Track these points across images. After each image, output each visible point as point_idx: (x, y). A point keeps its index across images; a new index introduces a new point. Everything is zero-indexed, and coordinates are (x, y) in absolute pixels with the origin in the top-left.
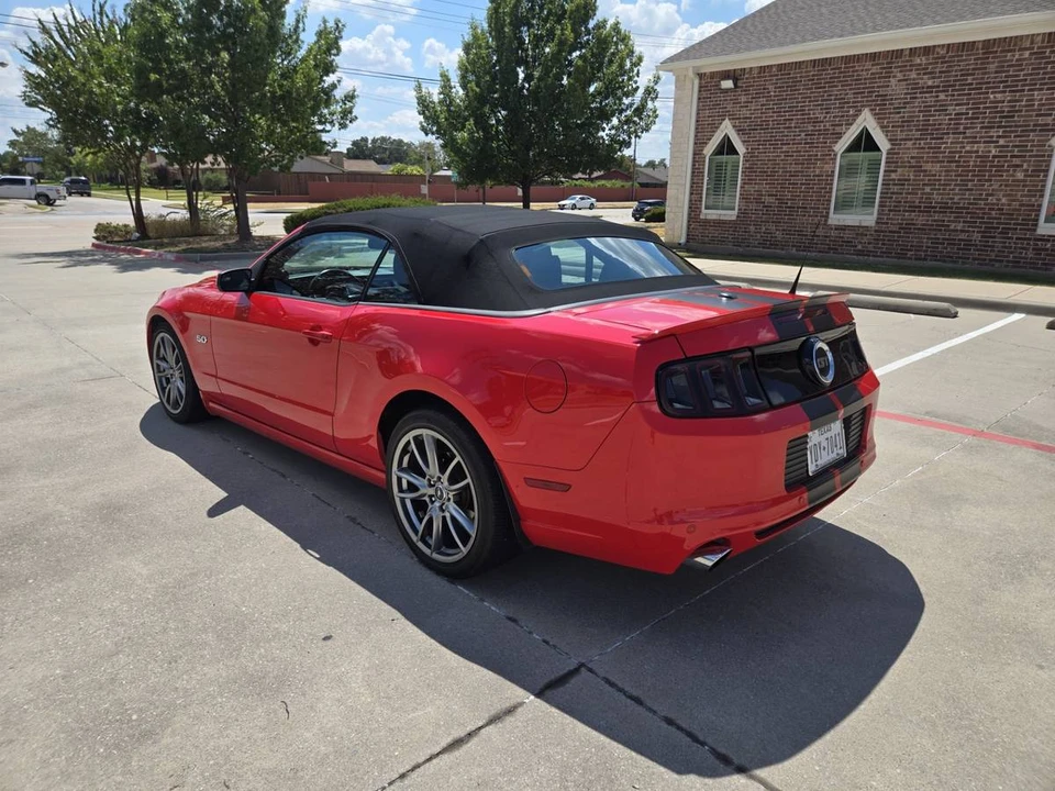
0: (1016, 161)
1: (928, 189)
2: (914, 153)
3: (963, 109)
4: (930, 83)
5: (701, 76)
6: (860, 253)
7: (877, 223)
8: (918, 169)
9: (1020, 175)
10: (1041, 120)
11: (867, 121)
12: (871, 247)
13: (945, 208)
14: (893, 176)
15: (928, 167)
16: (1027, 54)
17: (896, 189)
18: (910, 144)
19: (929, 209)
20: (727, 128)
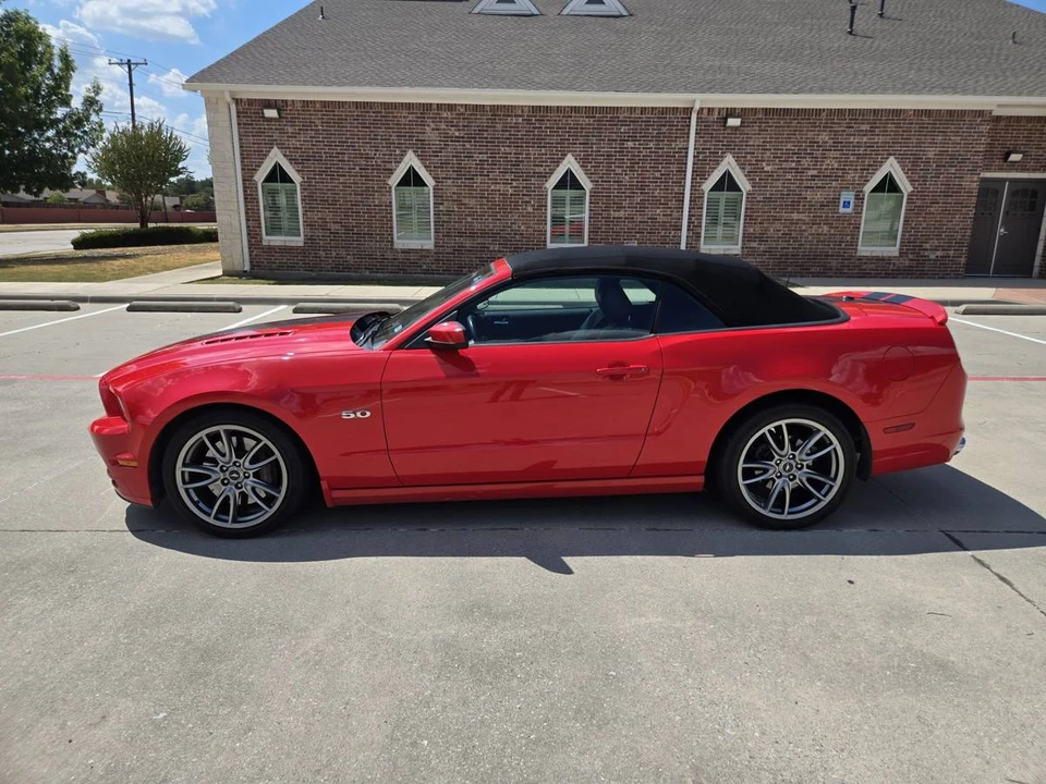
0: (526, 198)
1: (469, 219)
2: (455, 190)
3: (484, 157)
4: (457, 134)
5: (238, 101)
6: (426, 272)
7: (436, 246)
8: (460, 203)
9: (530, 209)
10: (537, 169)
11: (411, 160)
12: (434, 267)
13: (484, 234)
14: (441, 208)
15: (466, 201)
16: (520, 120)
17: (445, 218)
18: (450, 181)
19: (473, 235)
20: (276, 156)
